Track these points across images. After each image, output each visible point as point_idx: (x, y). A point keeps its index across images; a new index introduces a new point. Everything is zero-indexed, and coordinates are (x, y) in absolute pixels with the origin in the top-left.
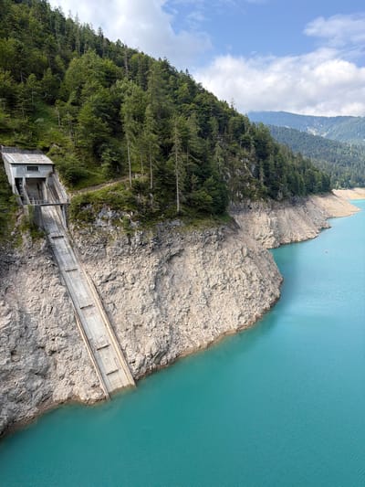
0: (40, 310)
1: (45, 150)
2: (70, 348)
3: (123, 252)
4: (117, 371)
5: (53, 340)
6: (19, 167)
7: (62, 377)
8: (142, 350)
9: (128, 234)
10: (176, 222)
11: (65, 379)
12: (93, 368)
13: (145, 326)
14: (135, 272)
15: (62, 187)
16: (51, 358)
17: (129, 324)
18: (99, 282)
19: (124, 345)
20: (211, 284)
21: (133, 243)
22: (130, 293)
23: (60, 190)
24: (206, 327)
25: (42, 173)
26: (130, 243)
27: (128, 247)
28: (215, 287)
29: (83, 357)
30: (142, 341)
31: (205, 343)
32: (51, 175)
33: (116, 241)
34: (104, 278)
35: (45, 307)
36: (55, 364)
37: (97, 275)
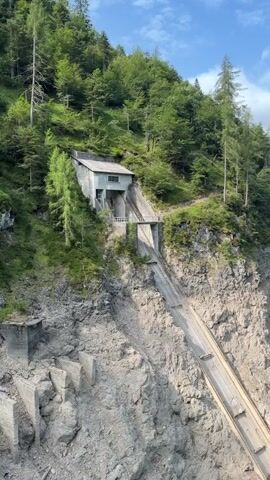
0: (165, 360)
1: (119, 158)
2: (209, 415)
3: (228, 285)
4: (264, 447)
5: (189, 402)
6: (102, 176)
7: (205, 455)
9: (231, 263)
11: (208, 459)
12: (239, 443)
14: (246, 311)
15: (147, 203)
16: (187, 428)
17: (257, 382)
18: (211, 324)
19: (262, 412)
21: (236, 274)
22: (246, 339)
23: (145, 207)
25: (122, 185)
26: (233, 275)
27: (232, 279)
29: (225, 427)
32: (130, 187)
33: (217, 271)
34: (216, 319)
35: (170, 356)
36: (192, 438)
37: (208, 314)
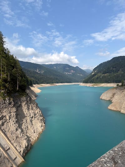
3: (3, 107)
4: (16, 157)
8: (22, 146)
9: (4, 99)
10: (17, 94)
12: (8, 159)
13: (19, 136)
14: (9, 115)
17: (13, 137)
19: (15, 146)
20: (31, 116)
21: (6, 103)
22: (9, 124)
24: (34, 132)
26: (5, 103)
28: (32, 117)
29: (2, 156)
30: (21, 142)
31: (37, 138)
